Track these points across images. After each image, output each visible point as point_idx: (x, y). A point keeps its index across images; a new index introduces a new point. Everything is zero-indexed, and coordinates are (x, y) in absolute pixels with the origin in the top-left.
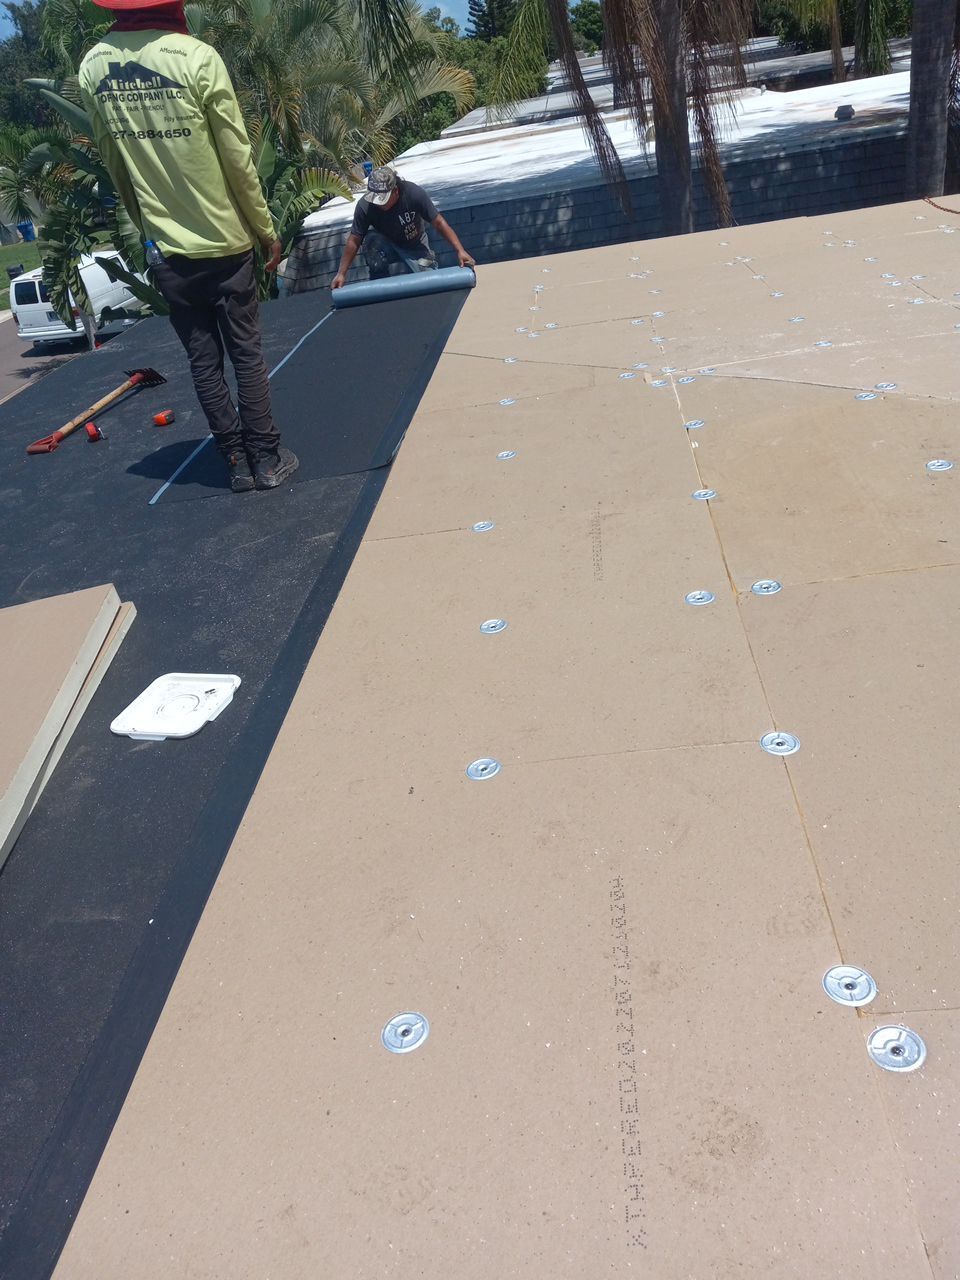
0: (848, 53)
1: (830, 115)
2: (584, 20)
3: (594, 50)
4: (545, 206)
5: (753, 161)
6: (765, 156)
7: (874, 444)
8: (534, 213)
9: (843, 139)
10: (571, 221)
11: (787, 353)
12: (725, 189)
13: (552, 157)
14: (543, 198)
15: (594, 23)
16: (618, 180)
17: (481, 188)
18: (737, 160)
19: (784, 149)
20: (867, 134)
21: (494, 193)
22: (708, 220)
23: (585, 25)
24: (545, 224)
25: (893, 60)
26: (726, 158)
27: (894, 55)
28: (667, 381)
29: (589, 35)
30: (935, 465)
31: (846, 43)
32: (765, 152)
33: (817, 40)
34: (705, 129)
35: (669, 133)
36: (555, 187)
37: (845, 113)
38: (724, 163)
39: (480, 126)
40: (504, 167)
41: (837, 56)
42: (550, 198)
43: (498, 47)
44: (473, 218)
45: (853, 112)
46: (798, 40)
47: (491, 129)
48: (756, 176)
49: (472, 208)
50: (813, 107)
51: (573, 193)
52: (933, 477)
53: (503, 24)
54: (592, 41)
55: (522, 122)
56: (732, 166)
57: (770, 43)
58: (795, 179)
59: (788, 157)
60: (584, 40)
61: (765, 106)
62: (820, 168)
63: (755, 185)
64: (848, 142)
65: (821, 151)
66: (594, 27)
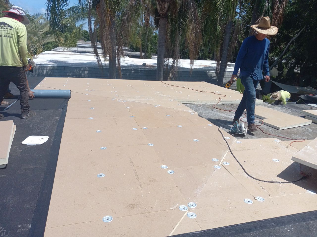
0: (143, 54)
1: (141, 64)
2: (84, 34)
3: (86, 40)
4: (82, 69)
5: (127, 69)
6: (129, 69)
7: (158, 112)
8: (80, 70)
9: (144, 69)
10: (88, 73)
11: (142, 99)
12: (122, 73)
13: (83, 60)
14: (82, 68)
15: (87, 35)
16: (101, 67)
17: (66, 63)
18: (124, 68)
19: (133, 68)
20: (149, 69)
21: (71, 65)
22: (118, 77)
23: (84, 35)
24: (82, 73)
25: (152, 57)
26: (122, 68)
27: (152, 56)
28: (121, 101)
29: (85, 37)
30: (168, 115)
31: (143, 52)
32: (130, 68)
33: (137, 50)
34: (119, 62)
35: (112, 61)
36: (85, 66)
37: (144, 64)
38: (121, 68)
39: (62, 50)
40: (71, 60)
41: (141, 54)
42: (83, 68)
43: (66, 35)
44: (65, 69)
45: (146, 64)
46: (133, 49)
47: (64, 52)
48: (127, 72)
49: (65, 67)
50: (138, 62)
51: (89, 68)
52: (168, 117)
53: (65, 30)
54: (85, 38)
55: (73, 52)
56: (123, 69)
57: (127, 48)
58: (135, 74)
59: (133, 70)
60: (84, 38)
61: (128, 60)
62: (140, 73)
63: (127, 74)
64: (145, 69)
65: (140, 70)
66: (86, 36)
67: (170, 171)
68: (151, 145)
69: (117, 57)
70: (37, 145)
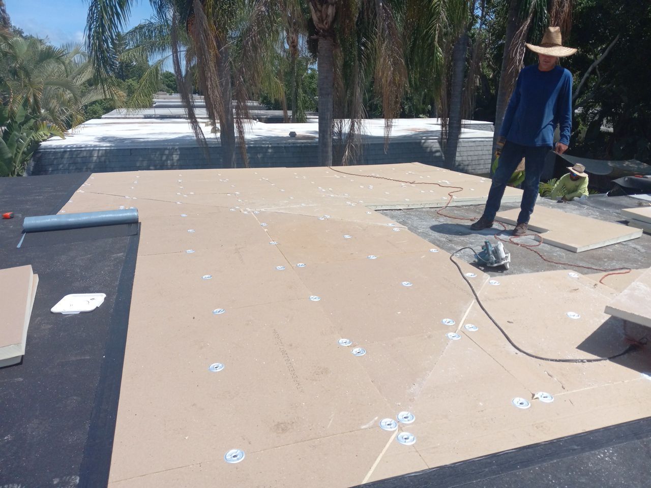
0: (290, 113)
1: (287, 134)
2: (167, 80)
3: (172, 93)
4: (167, 152)
5: (258, 147)
6: (263, 146)
7: (327, 231)
8: (162, 154)
9: (293, 144)
10: (178, 160)
11: (291, 206)
12: (247, 156)
13: (166, 133)
14: (166, 149)
15: (172, 81)
16: (204, 146)
17: (133, 141)
18: (252, 145)
19: (271, 144)
20: (302, 143)
21: (143, 144)
22: (241, 165)
23: (167, 82)
24: (167, 160)
25: (307, 118)
26: (247, 144)
27: (308, 117)
28: (249, 212)
29: (168, 86)
30: (347, 237)
31: (289, 109)
32: (263, 144)
33: (277, 107)
34: (241, 132)
35: (227, 131)
36: (171, 145)
37: (293, 134)
38: (246, 146)
39: (123, 116)
40: (143, 134)
41: (286, 113)
42: (169, 150)
43: (129, 84)
44: (131, 154)
45: (296, 135)
46: (268, 104)
47: (129, 118)
48: (259, 153)
49: (131, 150)
50: (279, 131)
51: (180, 149)
52: (347, 239)
53: (128, 75)
54: (170, 89)
55: (145, 117)
56: (249, 147)
57: (256, 104)
58: (275, 156)
59: (272, 148)
60: (166, 88)
61: (260, 127)
62: (284, 153)
63: (260, 156)
64: (295, 145)
65: (285, 147)
66: (171, 83)
67: (356, 350)
68: (315, 298)
69: (237, 122)
70: (83, 313)
